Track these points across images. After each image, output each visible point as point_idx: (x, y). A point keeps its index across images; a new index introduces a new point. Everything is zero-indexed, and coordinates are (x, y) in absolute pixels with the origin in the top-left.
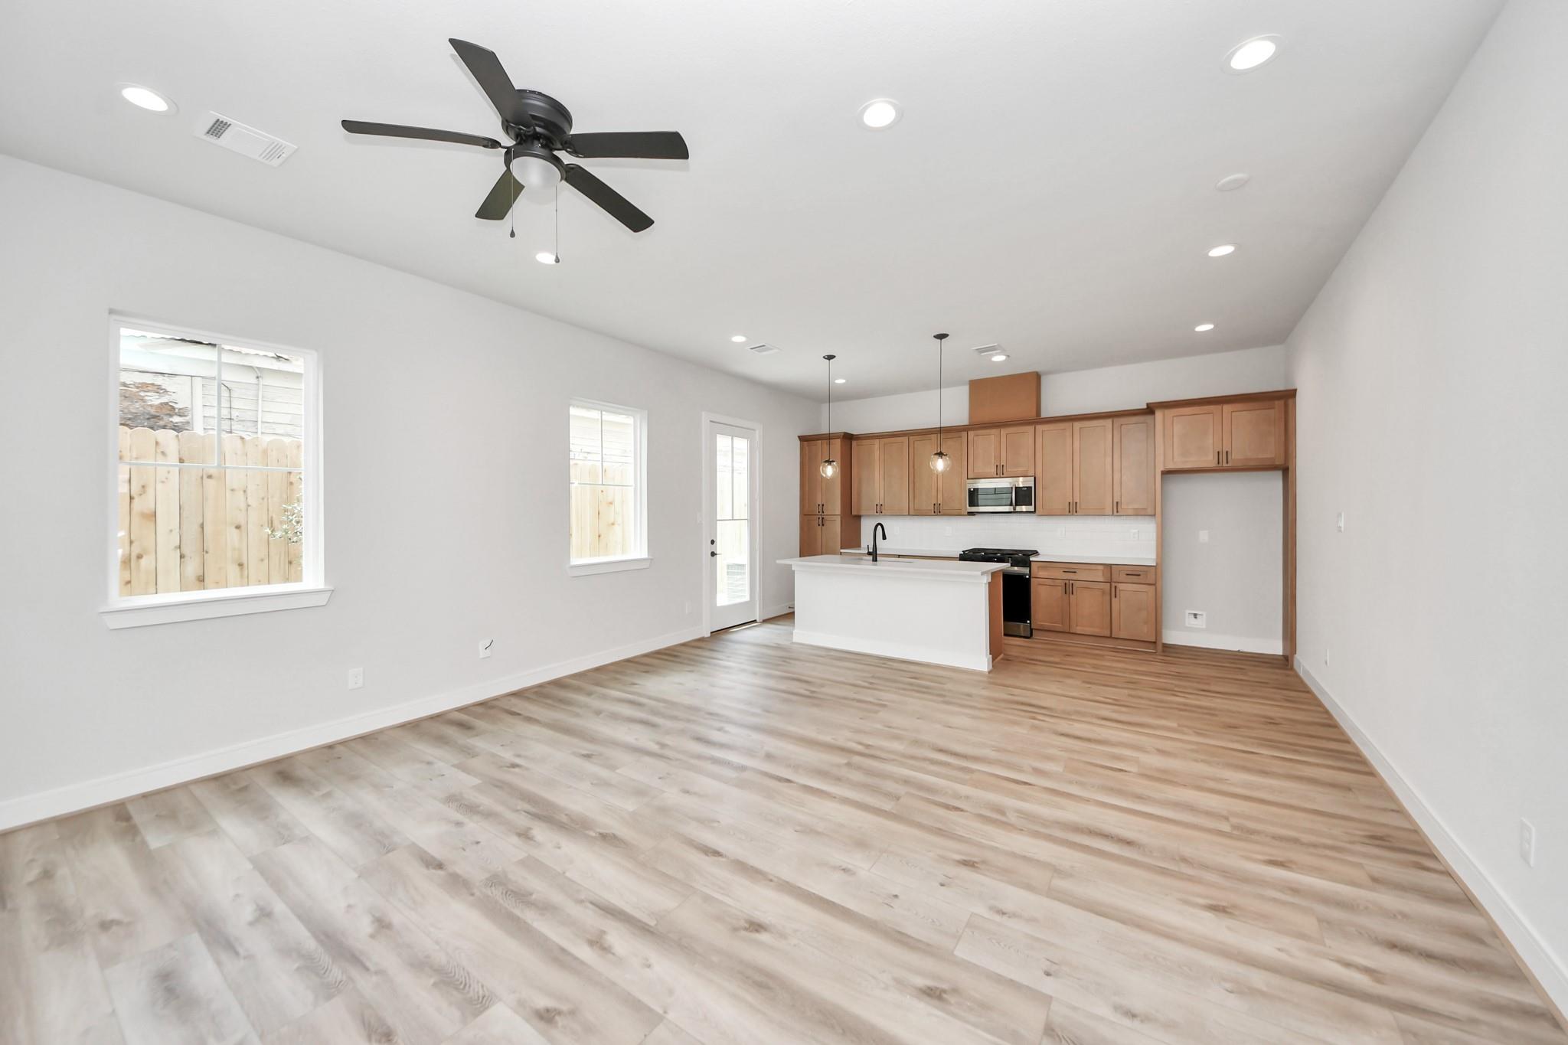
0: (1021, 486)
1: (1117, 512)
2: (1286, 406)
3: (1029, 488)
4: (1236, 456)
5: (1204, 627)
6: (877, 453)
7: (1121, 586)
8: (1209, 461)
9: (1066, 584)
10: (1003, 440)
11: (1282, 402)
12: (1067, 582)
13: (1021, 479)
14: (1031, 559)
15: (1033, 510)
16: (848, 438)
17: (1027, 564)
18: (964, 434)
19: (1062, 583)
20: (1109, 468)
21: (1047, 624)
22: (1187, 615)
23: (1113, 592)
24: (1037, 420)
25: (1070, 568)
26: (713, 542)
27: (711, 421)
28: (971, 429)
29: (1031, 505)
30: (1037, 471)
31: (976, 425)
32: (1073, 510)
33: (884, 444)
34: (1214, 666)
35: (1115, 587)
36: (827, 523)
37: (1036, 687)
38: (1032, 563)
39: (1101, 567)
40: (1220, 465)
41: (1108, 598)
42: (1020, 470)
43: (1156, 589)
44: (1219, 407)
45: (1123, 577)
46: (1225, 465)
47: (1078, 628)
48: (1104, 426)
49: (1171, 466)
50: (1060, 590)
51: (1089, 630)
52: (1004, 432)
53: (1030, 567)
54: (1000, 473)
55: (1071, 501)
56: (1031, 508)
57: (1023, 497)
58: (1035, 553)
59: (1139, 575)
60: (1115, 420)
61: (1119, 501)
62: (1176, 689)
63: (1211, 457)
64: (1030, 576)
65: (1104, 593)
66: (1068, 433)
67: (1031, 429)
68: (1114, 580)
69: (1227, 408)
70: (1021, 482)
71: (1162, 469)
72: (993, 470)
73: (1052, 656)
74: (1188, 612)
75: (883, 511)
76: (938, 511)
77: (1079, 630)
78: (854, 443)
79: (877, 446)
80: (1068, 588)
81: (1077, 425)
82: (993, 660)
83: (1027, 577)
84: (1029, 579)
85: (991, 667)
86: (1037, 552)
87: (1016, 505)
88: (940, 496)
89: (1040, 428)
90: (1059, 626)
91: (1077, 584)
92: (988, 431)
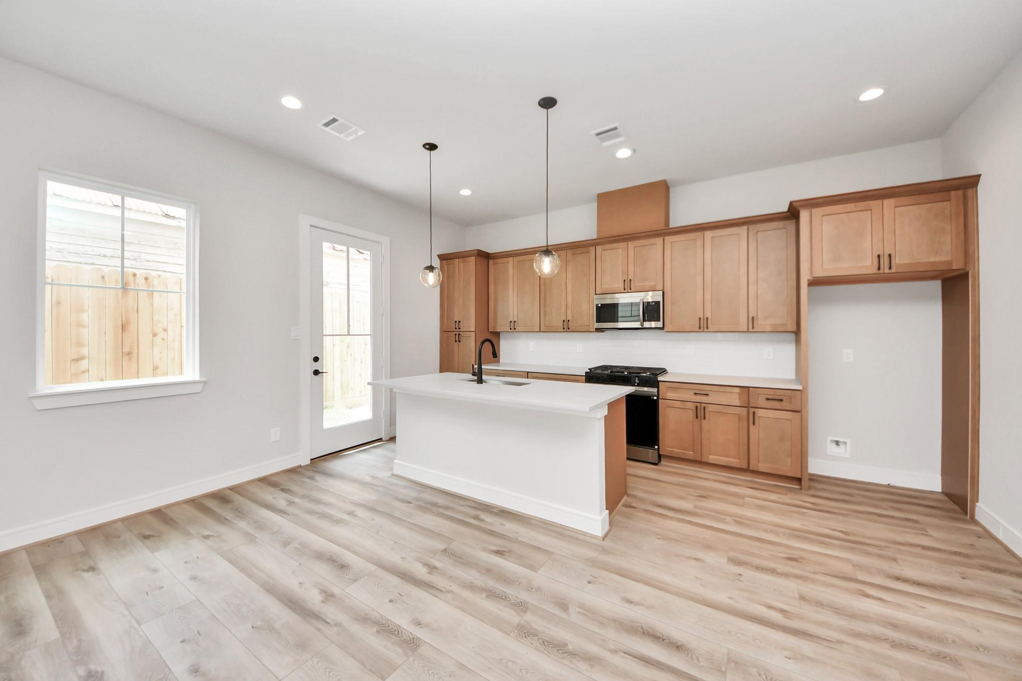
0: (650, 301)
1: (753, 328)
2: (965, 197)
3: (658, 303)
4: (901, 260)
5: (848, 456)
6: (511, 270)
7: (760, 413)
8: (867, 266)
9: (697, 407)
10: (631, 253)
11: (960, 192)
12: (698, 404)
13: (650, 293)
14: (660, 378)
15: (661, 326)
16: (484, 257)
17: (655, 383)
18: (592, 249)
19: (691, 406)
20: (744, 280)
21: (677, 451)
22: (829, 442)
23: (752, 419)
24: (666, 231)
25: (701, 389)
26: (316, 359)
27: (311, 226)
28: (598, 244)
29: (659, 321)
30: (665, 284)
31: (604, 240)
32: (703, 326)
33: (518, 262)
34: (880, 515)
35: (754, 413)
36: (462, 339)
37: (665, 578)
38: (660, 383)
39: (737, 390)
40: (881, 271)
41: (745, 424)
42: (648, 284)
43: (801, 415)
44: (880, 201)
45: (762, 402)
46: (887, 270)
47: (711, 457)
48: (738, 234)
49: (819, 273)
50: (691, 414)
51: (723, 460)
52: (631, 245)
53: (658, 387)
54: (628, 287)
55: (702, 317)
56: (660, 324)
57: (652, 311)
58: (663, 371)
59: (781, 400)
60: (751, 227)
61: (755, 315)
62: (861, 577)
63: (868, 262)
64: (658, 397)
65: (740, 418)
66: (699, 243)
67: (659, 241)
68: (751, 405)
69: (888, 203)
70: (650, 297)
71: (809, 278)
72: (621, 285)
73: (680, 498)
74: (830, 438)
75: (517, 328)
76: (567, 327)
77: (712, 459)
78: (491, 262)
79: (510, 265)
80: (700, 412)
81: (709, 234)
82: (610, 514)
83: (655, 398)
84: (657, 401)
85: (607, 527)
86: (666, 371)
87: (644, 320)
88: (569, 312)
89: (668, 239)
90: (690, 454)
91: (710, 408)
92: (615, 245)
